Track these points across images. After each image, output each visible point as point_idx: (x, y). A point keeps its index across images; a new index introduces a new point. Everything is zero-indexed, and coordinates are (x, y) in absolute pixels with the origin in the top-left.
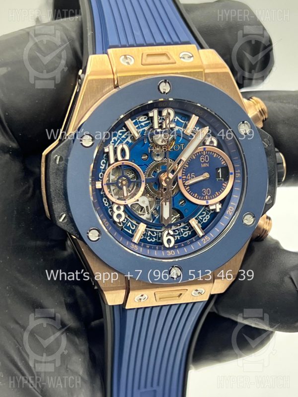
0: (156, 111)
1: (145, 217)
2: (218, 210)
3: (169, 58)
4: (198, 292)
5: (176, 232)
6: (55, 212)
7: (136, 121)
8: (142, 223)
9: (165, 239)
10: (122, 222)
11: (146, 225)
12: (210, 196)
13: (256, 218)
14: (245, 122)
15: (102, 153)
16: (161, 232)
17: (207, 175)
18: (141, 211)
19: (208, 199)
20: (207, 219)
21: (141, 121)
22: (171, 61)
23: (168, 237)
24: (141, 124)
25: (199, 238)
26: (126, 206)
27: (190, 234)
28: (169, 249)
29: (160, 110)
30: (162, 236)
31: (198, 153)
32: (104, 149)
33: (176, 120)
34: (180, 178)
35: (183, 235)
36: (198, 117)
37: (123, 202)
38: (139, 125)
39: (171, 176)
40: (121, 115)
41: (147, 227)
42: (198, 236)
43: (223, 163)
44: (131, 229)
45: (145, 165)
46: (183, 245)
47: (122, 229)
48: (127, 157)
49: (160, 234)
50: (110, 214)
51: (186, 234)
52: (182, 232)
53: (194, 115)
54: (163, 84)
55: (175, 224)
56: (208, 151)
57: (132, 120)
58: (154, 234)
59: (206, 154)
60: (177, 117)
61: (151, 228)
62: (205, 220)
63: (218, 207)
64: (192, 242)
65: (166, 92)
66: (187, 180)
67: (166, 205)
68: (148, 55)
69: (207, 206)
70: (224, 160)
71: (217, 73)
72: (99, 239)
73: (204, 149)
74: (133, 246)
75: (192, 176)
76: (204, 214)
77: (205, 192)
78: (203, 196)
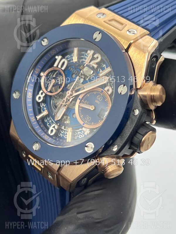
0: (92, 52)
8: (47, 111)
12: (88, 122)
20: (82, 137)
23: (53, 128)
26: (46, 95)
29: (95, 53)
31: (99, 91)
32: (56, 56)
34: (79, 99)
36: (111, 70)
46: (57, 139)
53: (109, 67)
59: (102, 96)
62: (80, 136)
66: (83, 103)
73: (102, 91)
74: (33, 118)
75: (87, 103)
76: (82, 132)
77: (87, 118)
78: (85, 120)
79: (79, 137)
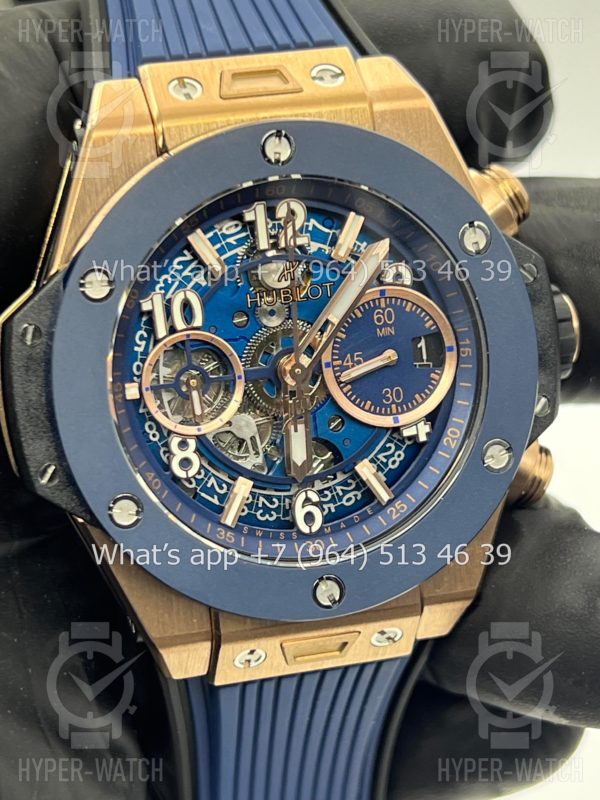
1: (251, 462)
2: (423, 438)
3: (286, 81)
4: (386, 636)
5: (326, 496)
6: (29, 463)
7: (216, 234)
8: (241, 478)
9: (300, 514)
10: (194, 477)
11: (251, 483)
12: (401, 405)
13: (515, 450)
14: (476, 223)
15: (137, 314)
16: (290, 497)
17: (390, 355)
18: (239, 448)
19: (398, 413)
20: (398, 460)
21: (228, 233)
22: (289, 87)
23: (306, 509)
24: (228, 240)
25: (381, 507)
26: (200, 439)
27: (359, 498)
28: (311, 536)
29: (271, 204)
30: (292, 507)
32: (140, 305)
33: (310, 228)
34: (328, 365)
35: (344, 502)
36: (362, 219)
37: (192, 430)
38: (223, 243)
39: (305, 361)
40: (176, 219)
41: (254, 487)
42: (379, 503)
43: (427, 325)
44: (218, 494)
45: (241, 337)
46: (343, 526)
47: (196, 495)
48: (198, 321)
49: (287, 500)
50: (165, 459)
51: (351, 498)
52: (341, 494)
53: (352, 214)
54: (274, 140)
55: (322, 477)
56: (391, 298)
57: (205, 232)
58: (272, 503)
59: (387, 306)
60: (313, 221)
61: (264, 489)
62: (394, 462)
63: (423, 432)
64: (365, 518)
65: (283, 159)
66: (344, 369)
67: (296, 430)
68: (236, 76)
69: (397, 430)
70: (431, 318)
72: (138, 521)
73: (383, 292)
74: (223, 534)
75: (356, 359)
76: (390, 448)
77: (389, 395)
78: (386, 406)
79: (391, 466)
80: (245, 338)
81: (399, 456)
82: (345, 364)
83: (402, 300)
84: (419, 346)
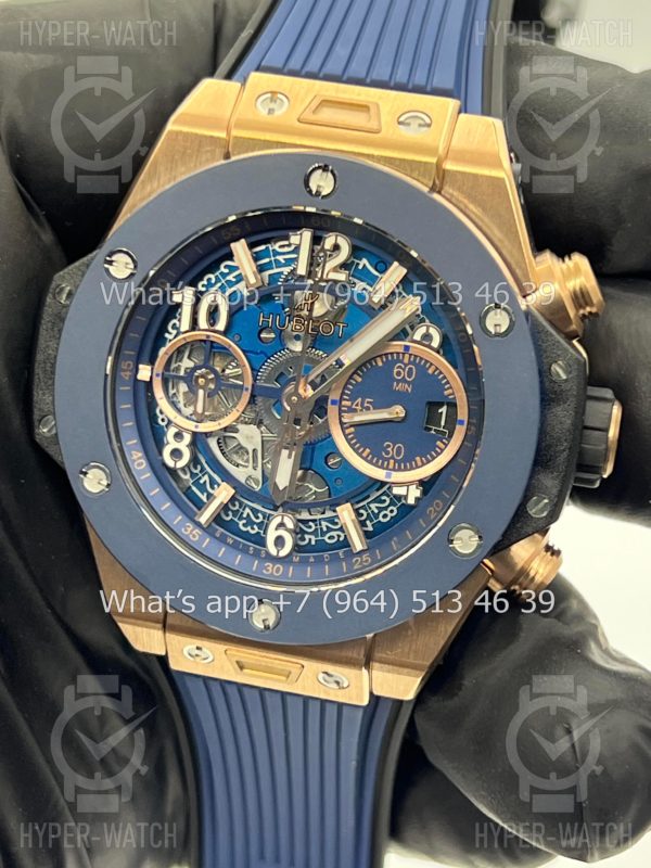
0: (307, 235)
1: (241, 474)
2: (411, 501)
3: (369, 118)
4: (334, 679)
5: (310, 527)
7: (267, 248)
8: (225, 484)
9: (271, 535)
10: (188, 465)
11: (233, 490)
12: (399, 462)
16: (269, 516)
17: (398, 411)
19: (394, 470)
20: (390, 515)
23: (279, 531)
24: (278, 258)
25: (351, 555)
26: (196, 436)
28: (276, 559)
30: (264, 526)
31: (392, 354)
33: (361, 268)
34: (334, 402)
36: (404, 270)
37: (191, 425)
38: (273, 259)
39: (308, 392)
41: (235, 493)
42: (351, 550)
43: (446, 393)
44: (208, 492)
45: (262, 352)
46: (312, 560)
51: (334, 536)
52: (325, 529)
53: (396, 264)
54: (320, 173)
55: (309, 507)
56: (415, 356)
59: (410, 363)
60: (364, 261)
62: (385, 516)
63: (414, 493)
64: (335, 558)
65: (324, 193)
66: (351, 410)
69: (387, 485)
70: (451, 387)
71: (475, 176)
72: (104, 491)
73: (407, 348)
74: (189, 529)
75: (366, 405)
76: (385, 501)
77: (389, 449)
78: (384, 459)
79: (381, 519)
80: (266, 355)
81: (392, 511)
82: (354, 407)
83: (427, 361)
84: (440, 411)
